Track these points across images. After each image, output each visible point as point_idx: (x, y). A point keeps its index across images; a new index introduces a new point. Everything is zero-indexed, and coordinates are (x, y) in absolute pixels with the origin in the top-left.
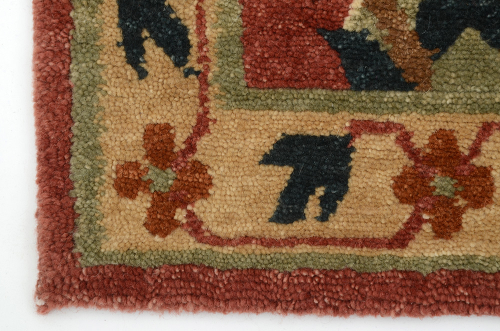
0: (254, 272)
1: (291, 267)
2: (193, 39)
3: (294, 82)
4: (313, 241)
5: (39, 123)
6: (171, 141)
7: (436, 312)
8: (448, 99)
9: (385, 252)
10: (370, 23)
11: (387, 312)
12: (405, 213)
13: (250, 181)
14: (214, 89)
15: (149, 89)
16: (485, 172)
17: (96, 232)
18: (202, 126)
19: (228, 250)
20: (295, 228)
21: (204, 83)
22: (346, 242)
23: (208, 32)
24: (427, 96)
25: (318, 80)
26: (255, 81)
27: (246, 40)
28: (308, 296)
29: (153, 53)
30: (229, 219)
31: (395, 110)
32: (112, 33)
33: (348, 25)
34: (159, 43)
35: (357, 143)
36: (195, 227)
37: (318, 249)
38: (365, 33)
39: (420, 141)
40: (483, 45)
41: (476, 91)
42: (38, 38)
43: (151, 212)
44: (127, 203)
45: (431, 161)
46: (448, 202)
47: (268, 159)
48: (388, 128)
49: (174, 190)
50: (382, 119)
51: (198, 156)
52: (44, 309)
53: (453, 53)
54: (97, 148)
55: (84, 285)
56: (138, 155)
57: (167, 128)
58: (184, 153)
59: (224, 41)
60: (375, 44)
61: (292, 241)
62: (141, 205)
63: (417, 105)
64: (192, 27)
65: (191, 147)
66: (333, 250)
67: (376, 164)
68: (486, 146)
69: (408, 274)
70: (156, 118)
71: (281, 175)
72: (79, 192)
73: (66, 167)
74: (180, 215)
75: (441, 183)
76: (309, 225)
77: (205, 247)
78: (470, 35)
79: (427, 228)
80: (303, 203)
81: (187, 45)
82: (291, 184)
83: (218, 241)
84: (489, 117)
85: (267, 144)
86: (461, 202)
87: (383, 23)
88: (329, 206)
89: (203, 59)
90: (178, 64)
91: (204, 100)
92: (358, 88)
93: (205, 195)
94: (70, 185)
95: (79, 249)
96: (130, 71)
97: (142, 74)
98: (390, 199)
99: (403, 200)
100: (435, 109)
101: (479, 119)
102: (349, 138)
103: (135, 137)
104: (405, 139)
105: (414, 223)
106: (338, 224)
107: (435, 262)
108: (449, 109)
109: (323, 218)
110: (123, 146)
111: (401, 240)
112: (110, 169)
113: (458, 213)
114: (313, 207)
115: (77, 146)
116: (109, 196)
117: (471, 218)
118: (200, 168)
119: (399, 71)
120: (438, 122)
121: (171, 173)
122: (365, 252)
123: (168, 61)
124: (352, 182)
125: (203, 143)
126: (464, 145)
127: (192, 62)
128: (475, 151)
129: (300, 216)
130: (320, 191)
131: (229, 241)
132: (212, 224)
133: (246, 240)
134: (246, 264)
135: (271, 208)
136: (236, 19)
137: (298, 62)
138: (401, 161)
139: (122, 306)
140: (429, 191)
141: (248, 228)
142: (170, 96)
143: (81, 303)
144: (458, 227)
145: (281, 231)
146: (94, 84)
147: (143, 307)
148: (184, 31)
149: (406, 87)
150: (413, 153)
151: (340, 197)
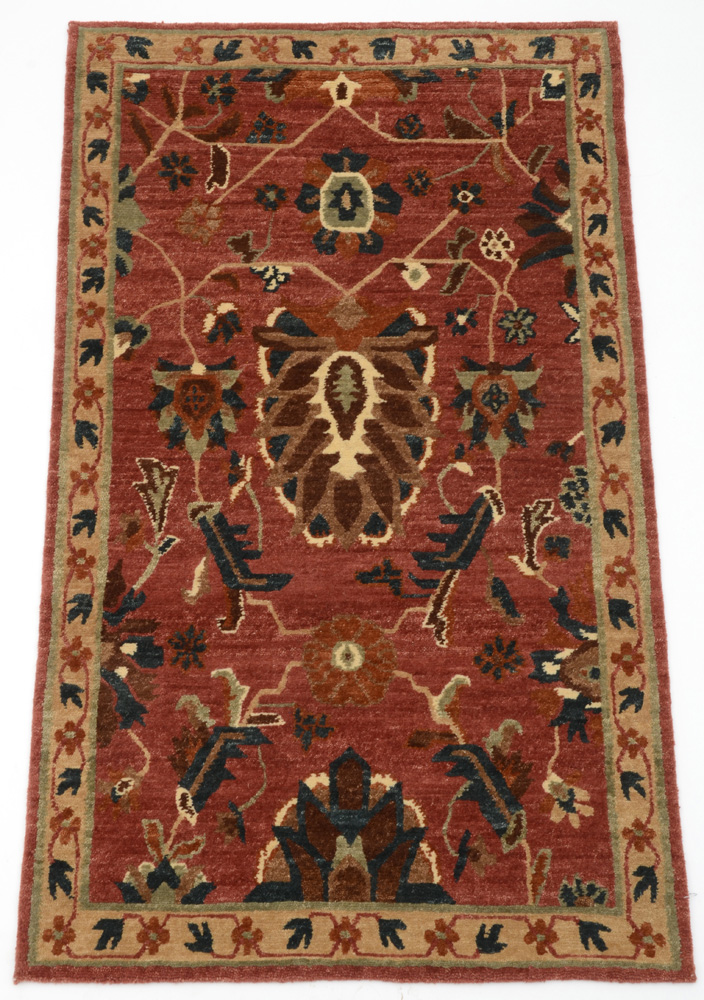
0: (87, 968)
1: (100, 966)
2: (73, 886)
3: (105, 900)
4: (108, 956)
5: (19, 916)
6: (63, 921)
7: (148, 981)
8: (156, 906)
9: (133, 960)
10: (132, 880)
11: (132, 982)
12: (140, 946)
13: (89, 935)
14: (79, 903)
15: (57, 903)
16: (167, 932)
17: (35, 954)
18: (74, 916)
19: (79, 960)
20: (103, 952)
21: (76, 901)
22: (119, 957)
23: (79, 884)
24: (149, 905)
25: (114, 900)
26: (93, 900)
27: (91, 886)
28: (106, 976)
29: (59, 891)
30: (81, 949)
31: (139, 910)
32: (46, 884)
33: (125, 881)
34: (61, 887)
35: (126, 922)
36: (69, 952)
37: (110, 959)
38: (130, 883)
39: (146, 921)
40: (168, 887)
41: (166, 903)
42: (21, 887)
43: (54, 947)
44: (47, 944)
45: (149, 928)
46: (154, 942)
47: (95, 928)
48: (136, 916)
49: (63, 939)
50: (134, 913)
51: (71, 927)
52: (16, 983)
53: (158, 890)
54: (37, 925)
55: (30, 973)
56: (51, 927)
57: (62, 917)
58: (67, 926)
59: (83, 886)
60: (133, 887)
61: (101, 957)
62: (51, 945)
63: (146, 908)
64: (73, 881)
65: (69, 923)
66: (115, 959)
67: (132, 929)
68: (168, 923)
69: (139, 967)
70: (59, 914)
71: (99, 933)
72: (30, 940)
73: (26, 932)
74: (64, 948)
75: (153, 935)
76: (108, 951)
77: (71, 959)
78: (164, 884)
79: (147, 951)
80: (106, 943)
81: (71, 888)
82: (103, 936)
83: (76, 957)
84: (169, 912)
85: (95, 923)
86: (159, 942)
87: (136, 880)
88: (115, 944)
89: (76, 893)
90: (67, 895)
91: (75, 907)
92: (127, 903)
93: (73, 940)
94: (27, 937)
95: (29, 960)
96: (51, 897)
97: (55, 898)
98: (135, 941)
99: (140, 941)
100: (152, 909)
101: (166, 913)
102: (123, 920)
103: (51, 920)
104: (141, 920)
105: (143, 949)
106: (118, 950)
107: (149, 963)
108: (157, 910)
109: (113, 948)
110: (47, 924)
111: (138, 956)
112: (42, 932)
113: (158, 946)
114: (109, 945)
115: (31, 924)
116: (40, 941)
117: (162, 948)
118: (72, 931)
119: (140, 897)
120: (153, 914)
121: (62, 933)
122: (126, 960)
123: (64, 894)
124: (123, 935)
125: (74, 922)
126: (161, 922)
127: (72, 894)
128: (164, 924)
129: (104, 948)
130: (112, 939)
131: (80, 957)
132: (75, 951)
133: (86, 956)
134: (85, 965)
135: (95, 945)
136: (88, 879)
137: (107, 893)
138: (140, 927)
139: (42, 981)
140: (148, 938)
141: (87, 952)
142: (63, 906)
143: (29, 980)
144: (157, 951)
145: (98, 953)
146: (39, 902)
147: (49, 981)
148: (70, 883)
149: (143, 902)
150: (144, 925)
151: (119, 941)
